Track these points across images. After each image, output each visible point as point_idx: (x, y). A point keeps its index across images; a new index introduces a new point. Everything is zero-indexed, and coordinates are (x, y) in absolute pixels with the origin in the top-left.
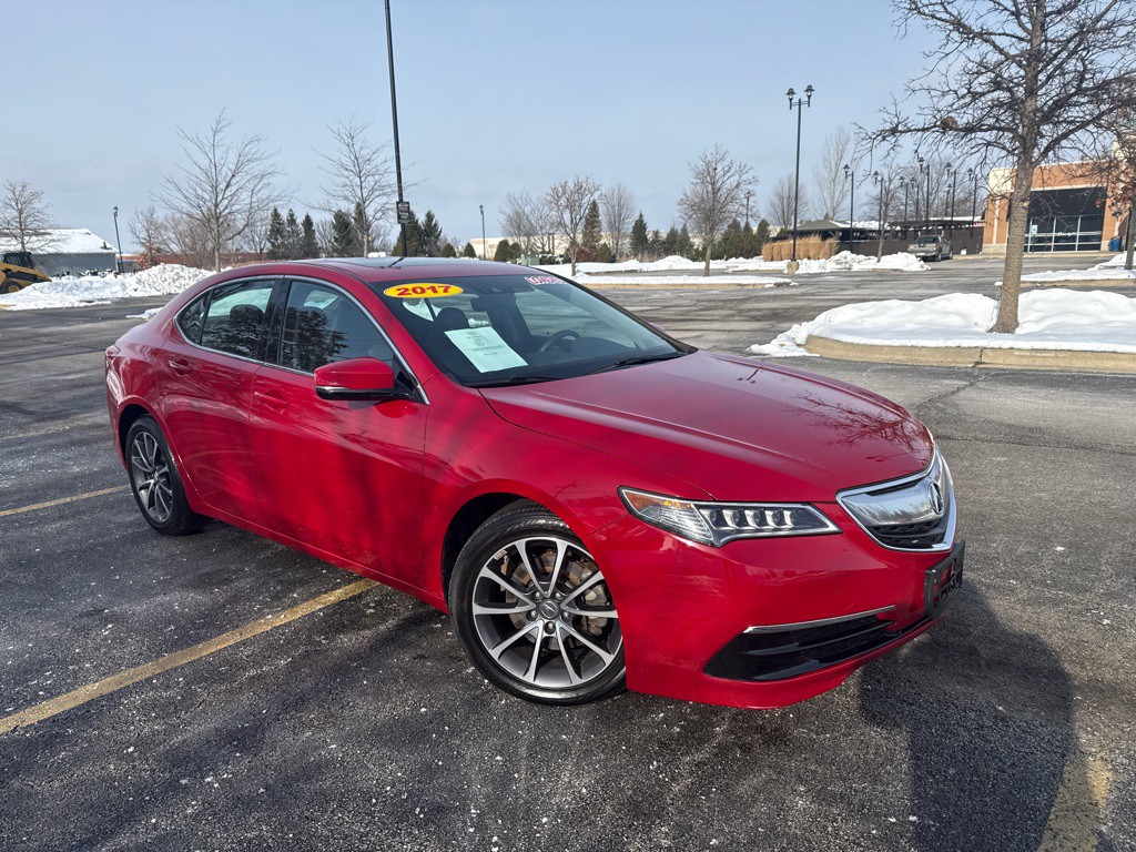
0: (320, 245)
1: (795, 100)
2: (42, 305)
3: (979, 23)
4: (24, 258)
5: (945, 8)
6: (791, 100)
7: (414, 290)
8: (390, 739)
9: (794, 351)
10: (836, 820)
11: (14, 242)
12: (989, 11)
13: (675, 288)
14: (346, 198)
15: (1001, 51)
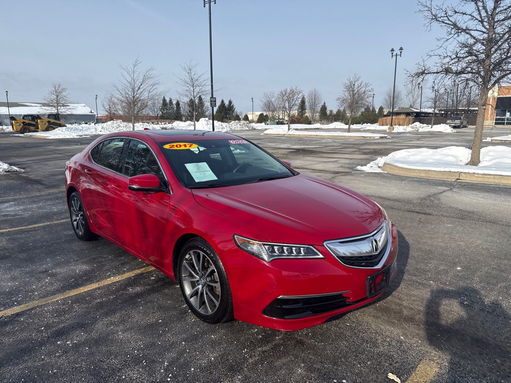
0: (182, 113)
1: (394, 54)
2: (61, 137)
3: (465, 24)
4: (57, 116)
5: (448, 18)
6: (392, 53)
7: (177, 146)
8: (143, 332)
9: (376, 170)
10: (311, 379)
11: (54, 109)
12: (469, 20)
13: (334, 137)
14: (187, 96)
15: (474, 38)
